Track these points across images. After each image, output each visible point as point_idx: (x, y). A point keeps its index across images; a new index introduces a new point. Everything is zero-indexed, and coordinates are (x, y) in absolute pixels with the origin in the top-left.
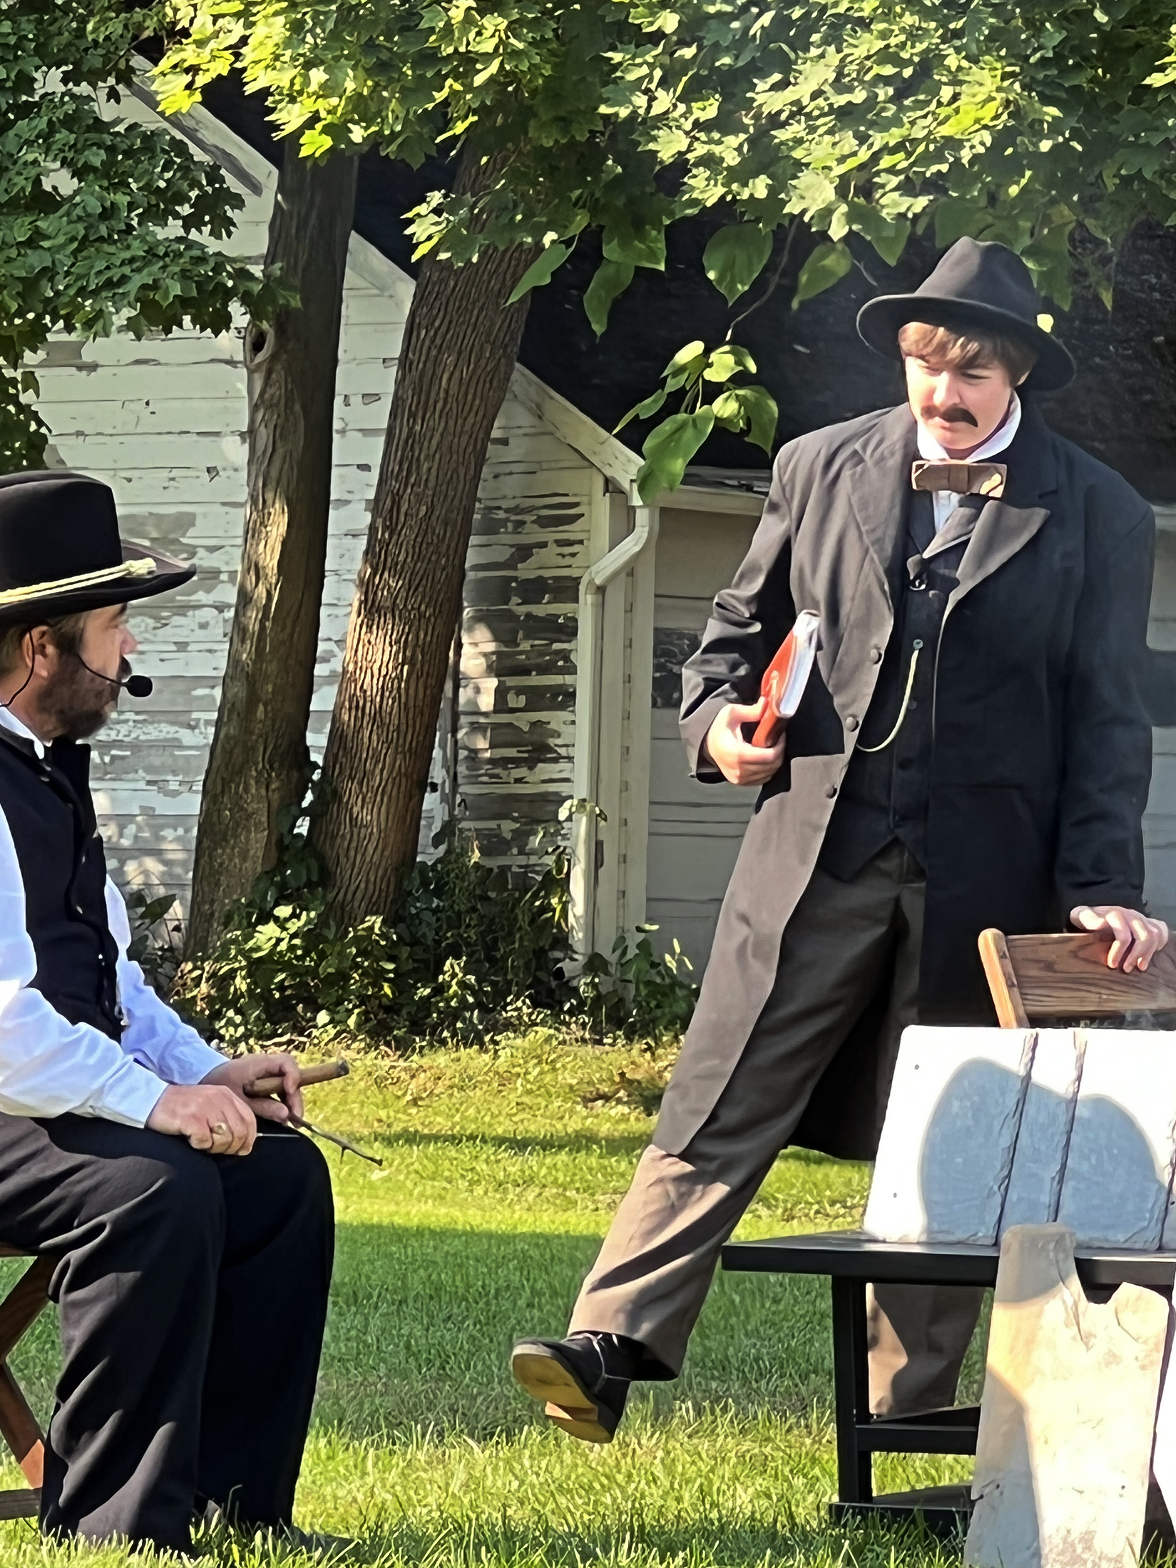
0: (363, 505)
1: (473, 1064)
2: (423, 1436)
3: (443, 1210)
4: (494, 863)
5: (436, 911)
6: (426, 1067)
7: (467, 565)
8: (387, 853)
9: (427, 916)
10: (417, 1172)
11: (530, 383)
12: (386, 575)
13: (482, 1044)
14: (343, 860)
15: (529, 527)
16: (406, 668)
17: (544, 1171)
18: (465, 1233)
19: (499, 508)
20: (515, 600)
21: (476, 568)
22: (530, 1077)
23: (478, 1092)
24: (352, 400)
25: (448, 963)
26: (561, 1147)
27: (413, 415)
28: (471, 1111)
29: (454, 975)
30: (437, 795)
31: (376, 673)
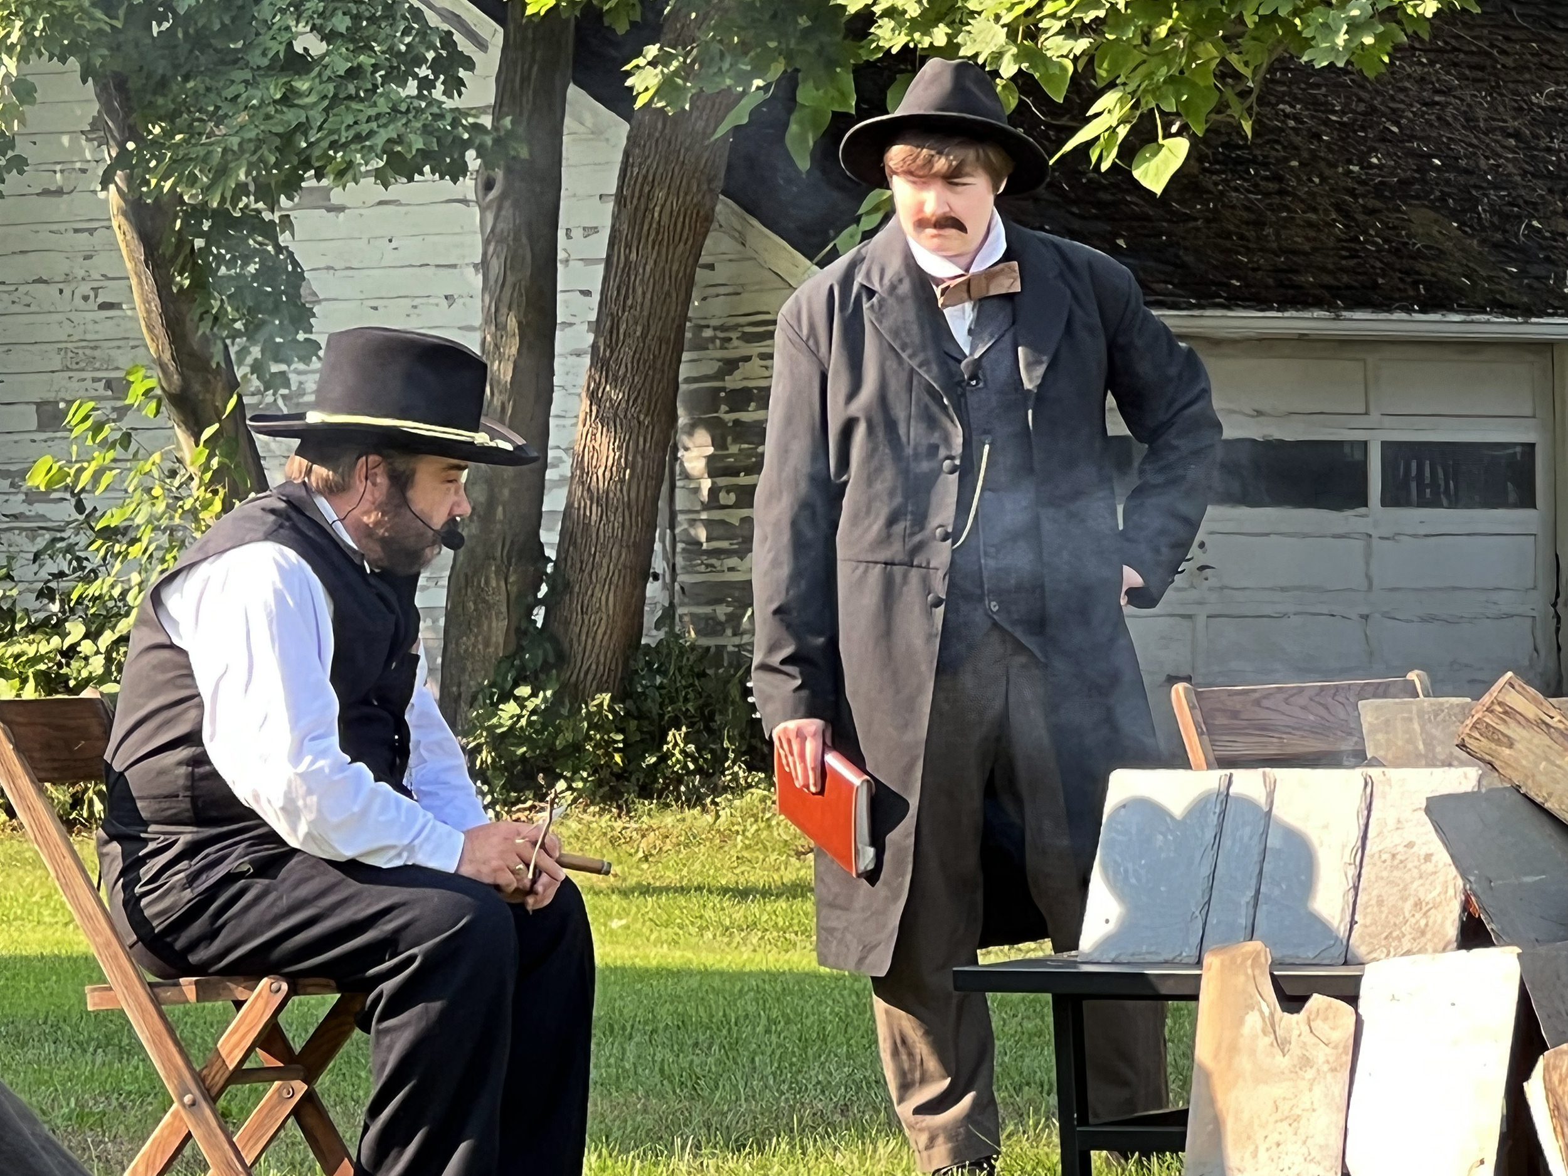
0: (586, 326)
1: (697, 824)
3: (678, 953)
4: (711, 642)
5: (658, 688)
6: (654, 827)
7: (681, 379)
8: (615, 637)
9: (652, 693)
10: (651, 920)
11: (734, 212)
12: (608, 388)
13: (704, 806)
14: (575, 645)
15: (735, 343)
16: (628, 472)
17: (765, 917)
18: (700, 972)
19: (708, 326)
20: (724, 408)
21: (688, 380)
22: (748, 834)
23: (702, 849)
24: (574, 233)
25: (671, 734)
26: (778, 896)
27: (628, 246)
28: (697, 866)
29: (676, 744)
30: (658, 584)
31: (601, 476)
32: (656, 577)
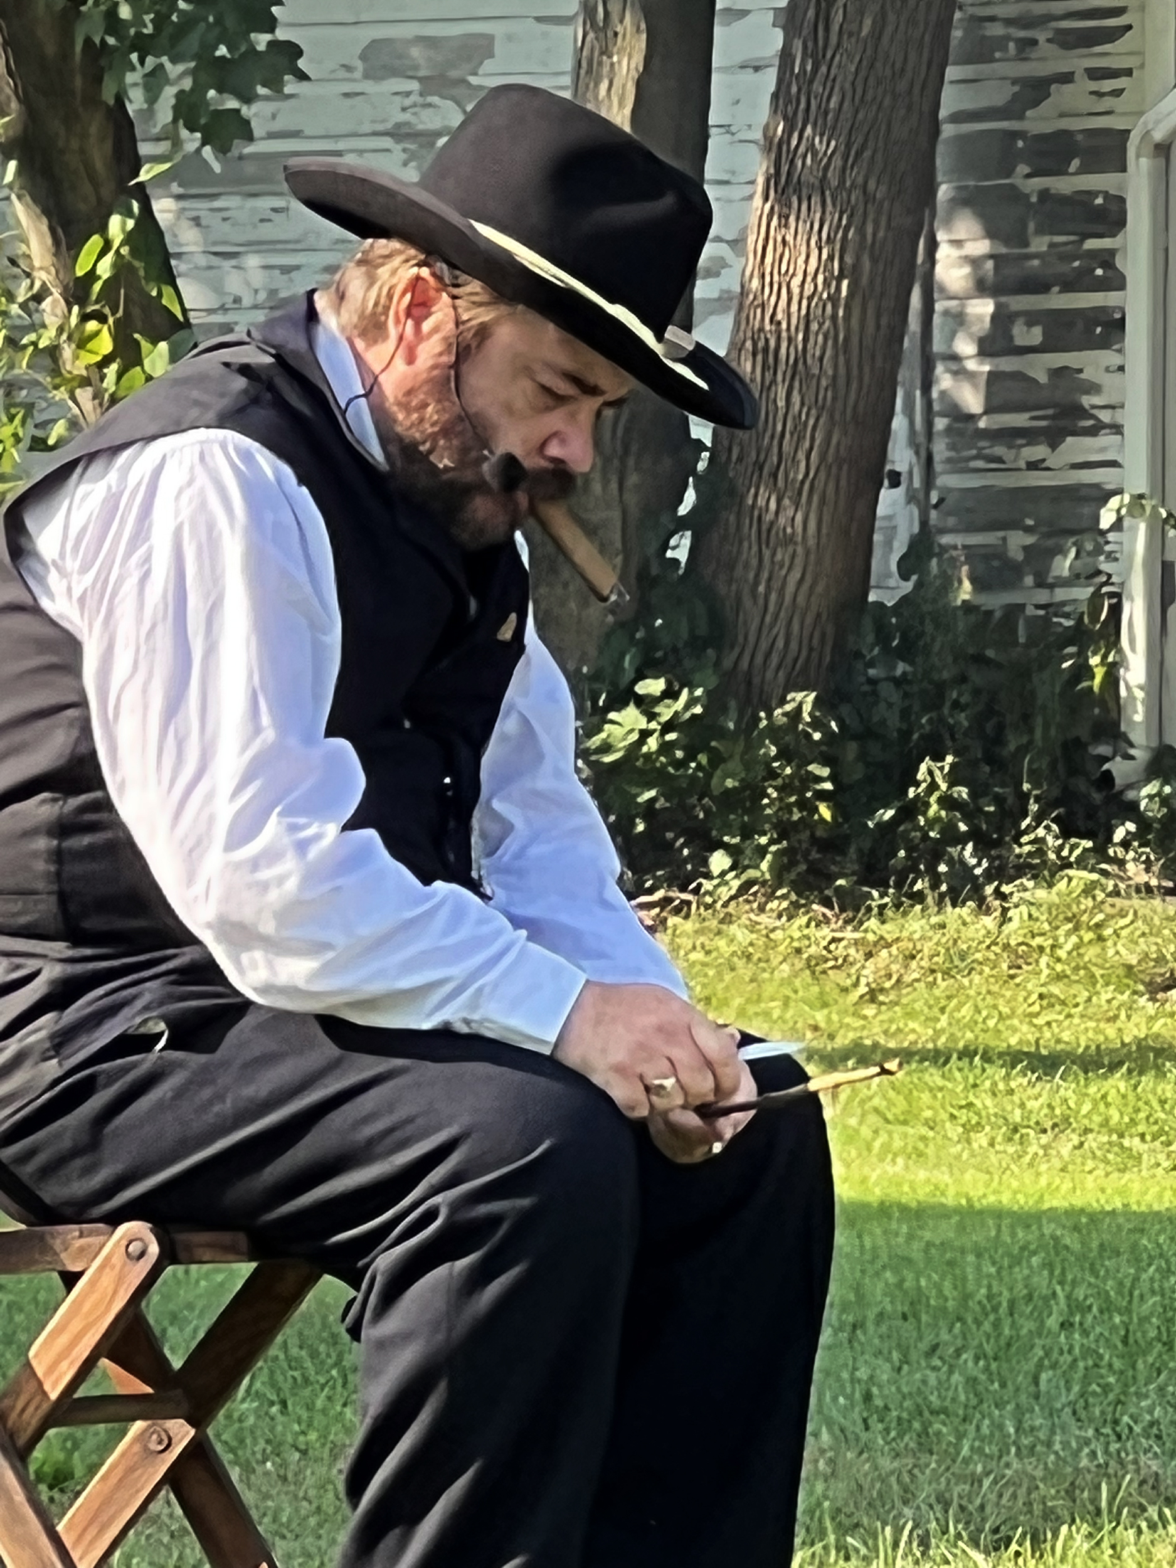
0: (771, 15)
1: (970, 932)
2: (896, 1545)
3: (922, 1175)
4: (995, 601)
5: (899, 682)
6: (889, 938)
7: (943, 113)
8: (820, 589)
9: (887, 690)
10: (876, 1110)
12: (809, 130)
13: (981, 900)
14: (747, 602)
15: (1045, 47)
16: (845, 284)
17: (1086, 1108)
18: (957, 1210)
19: (992, 19)
20: (1023, 169)
21: (957, 118)
22: (1062, 953)
23: (976, 978)
25: (923, 767)
26: (1113, 1067)
28: (966, 1011)
29: (933, 786)
30: (899, 492)
31: (796, 291)
32: (895, 480)
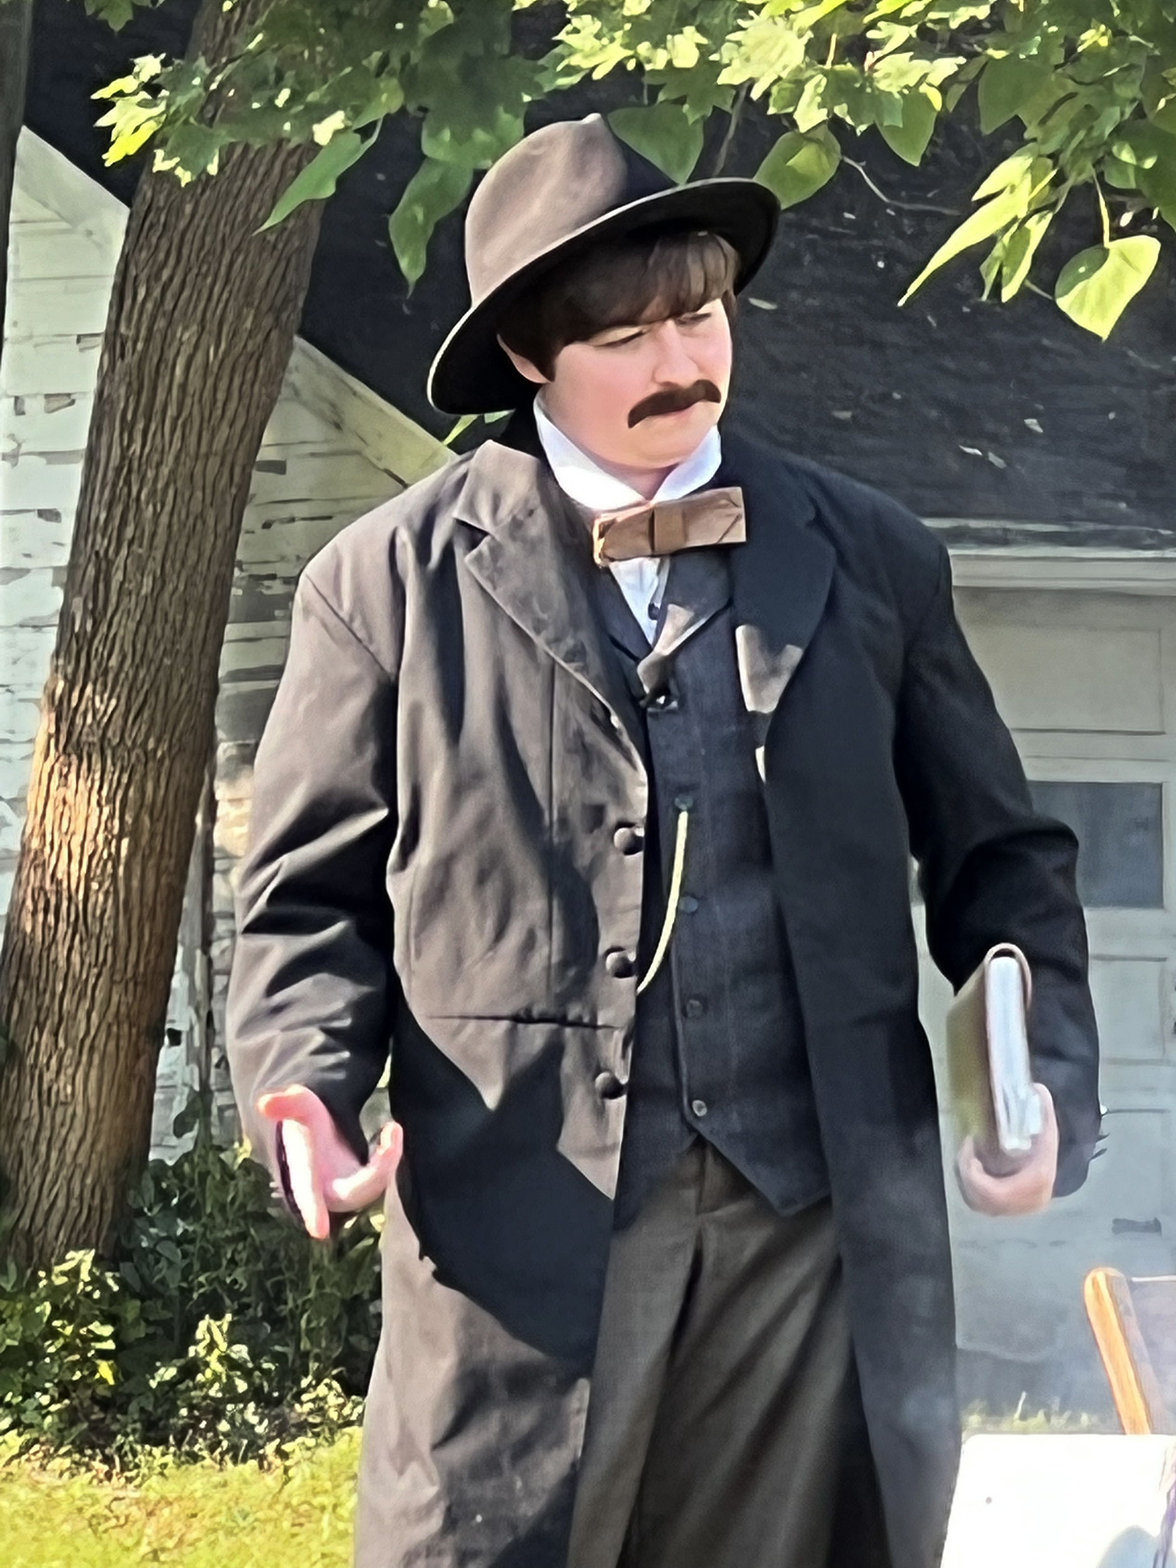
0: (49, 576)
1: (249, 1491)
5: (180, 1241)
6: (171, 1496)
7: (221, 673)
8: (100, 1146)
9: (168, 1250)
11: (320, 370)
12: (89, 689)
13: (262, 1458)
14: (28, 1161)
16: (125, 842)
19: (273, 577)
21: (237, 676)
22: (343, 1512)
23: (260, 1539)
24: (29, 405)
25: (203, 1325)
27: (128, 427)
29: (212, 1346)
30: (180, 1050)
31: (76, 852)
